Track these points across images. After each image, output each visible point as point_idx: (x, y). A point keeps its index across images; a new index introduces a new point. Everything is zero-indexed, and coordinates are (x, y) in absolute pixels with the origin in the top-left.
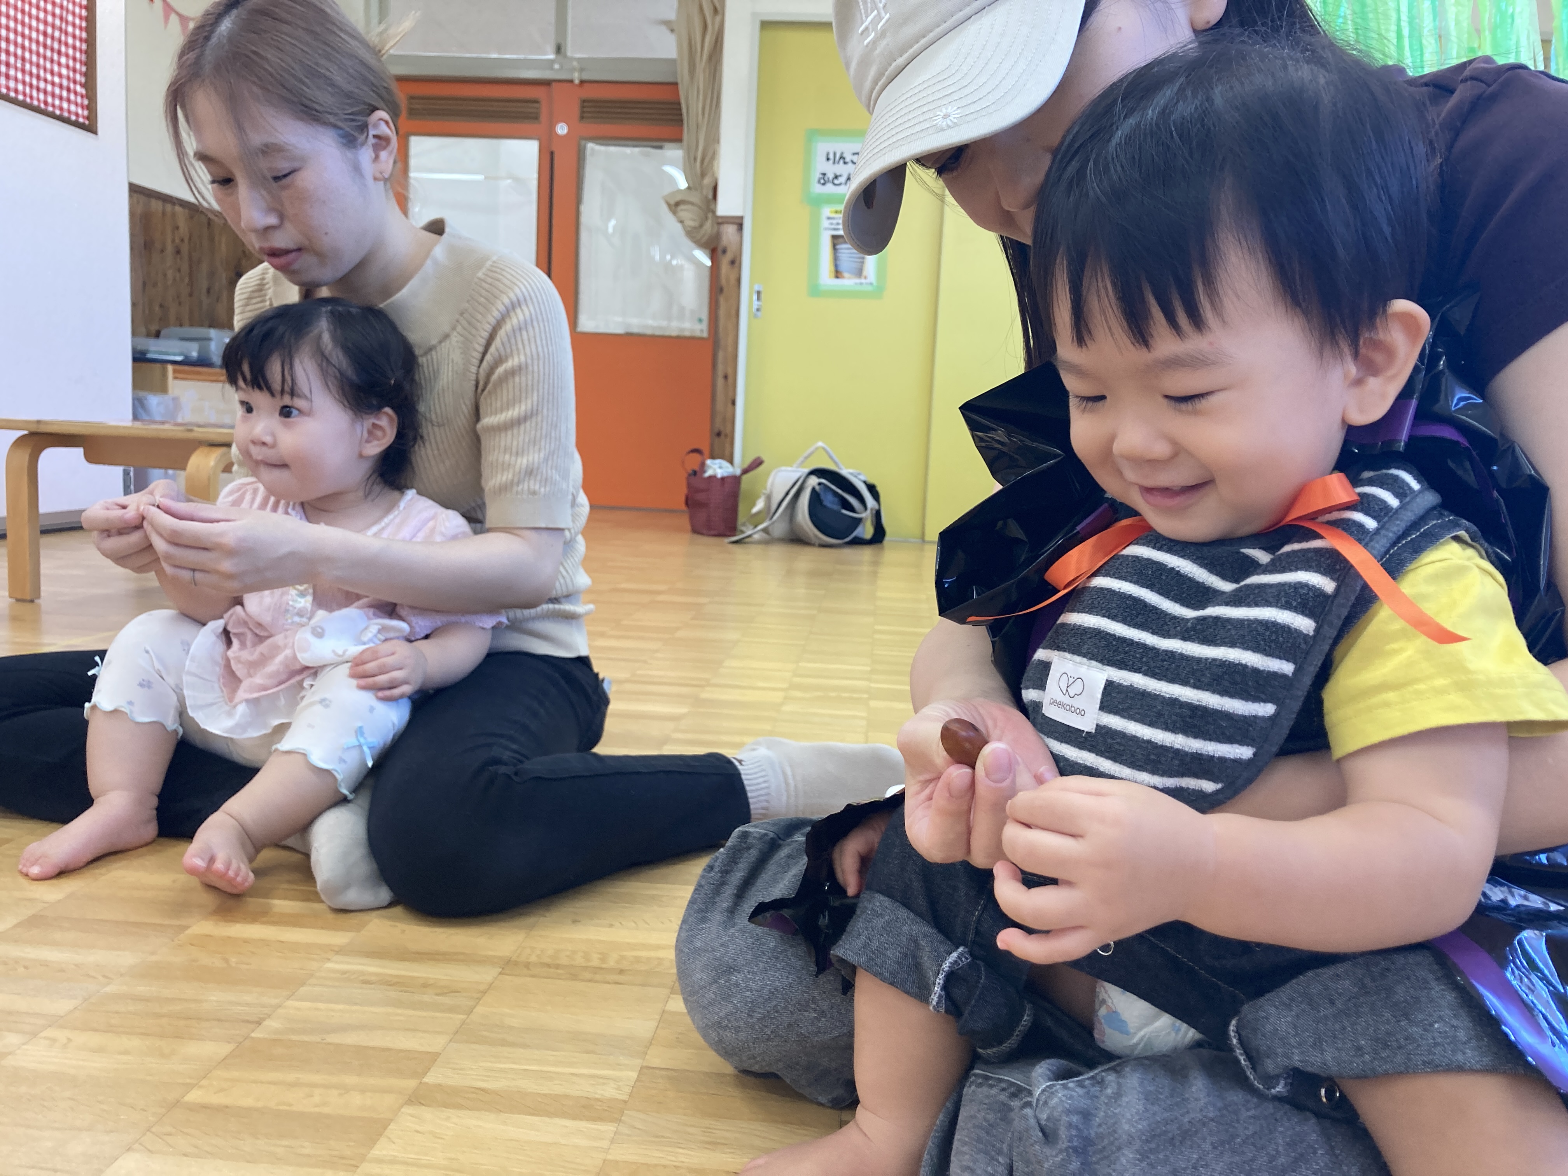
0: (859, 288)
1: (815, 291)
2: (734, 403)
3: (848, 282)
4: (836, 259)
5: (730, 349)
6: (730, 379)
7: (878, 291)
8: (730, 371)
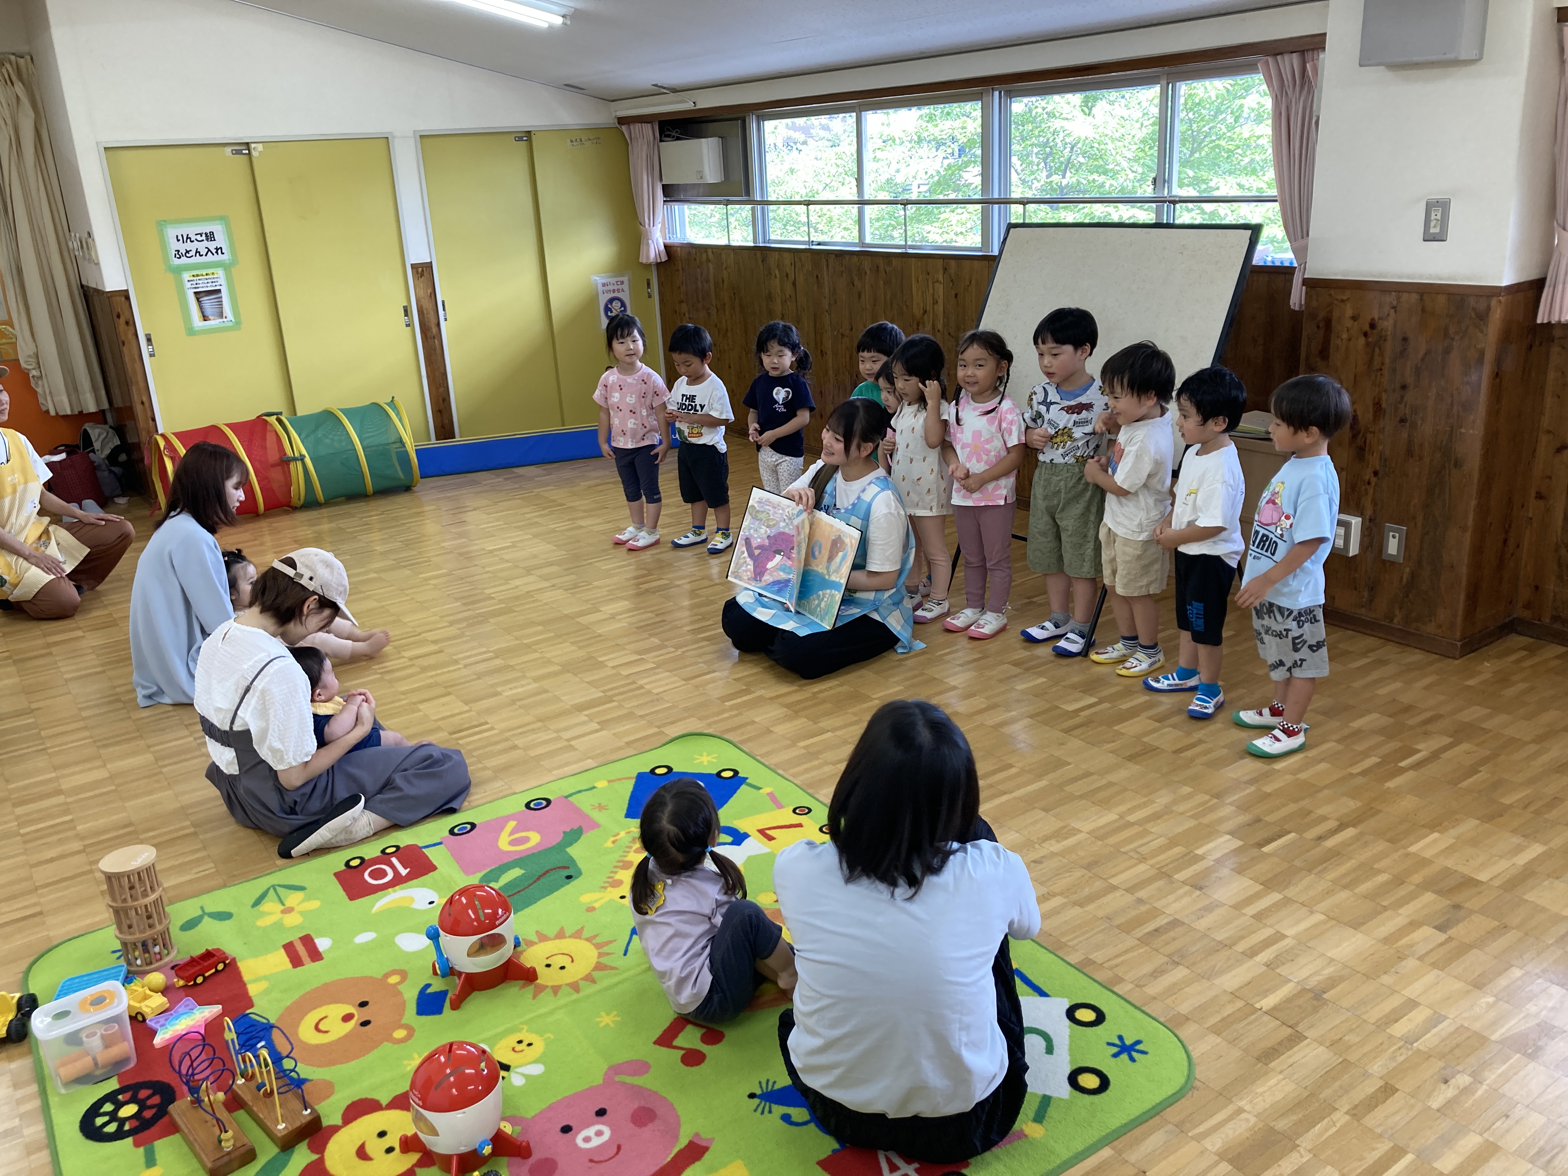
0: (222, 325)
1: (191, 331)
3: (214, 323)
4: (201, 308)
5: (142, 384)
6: (147, 404)
7: (238, 324)
8: (145, 399)
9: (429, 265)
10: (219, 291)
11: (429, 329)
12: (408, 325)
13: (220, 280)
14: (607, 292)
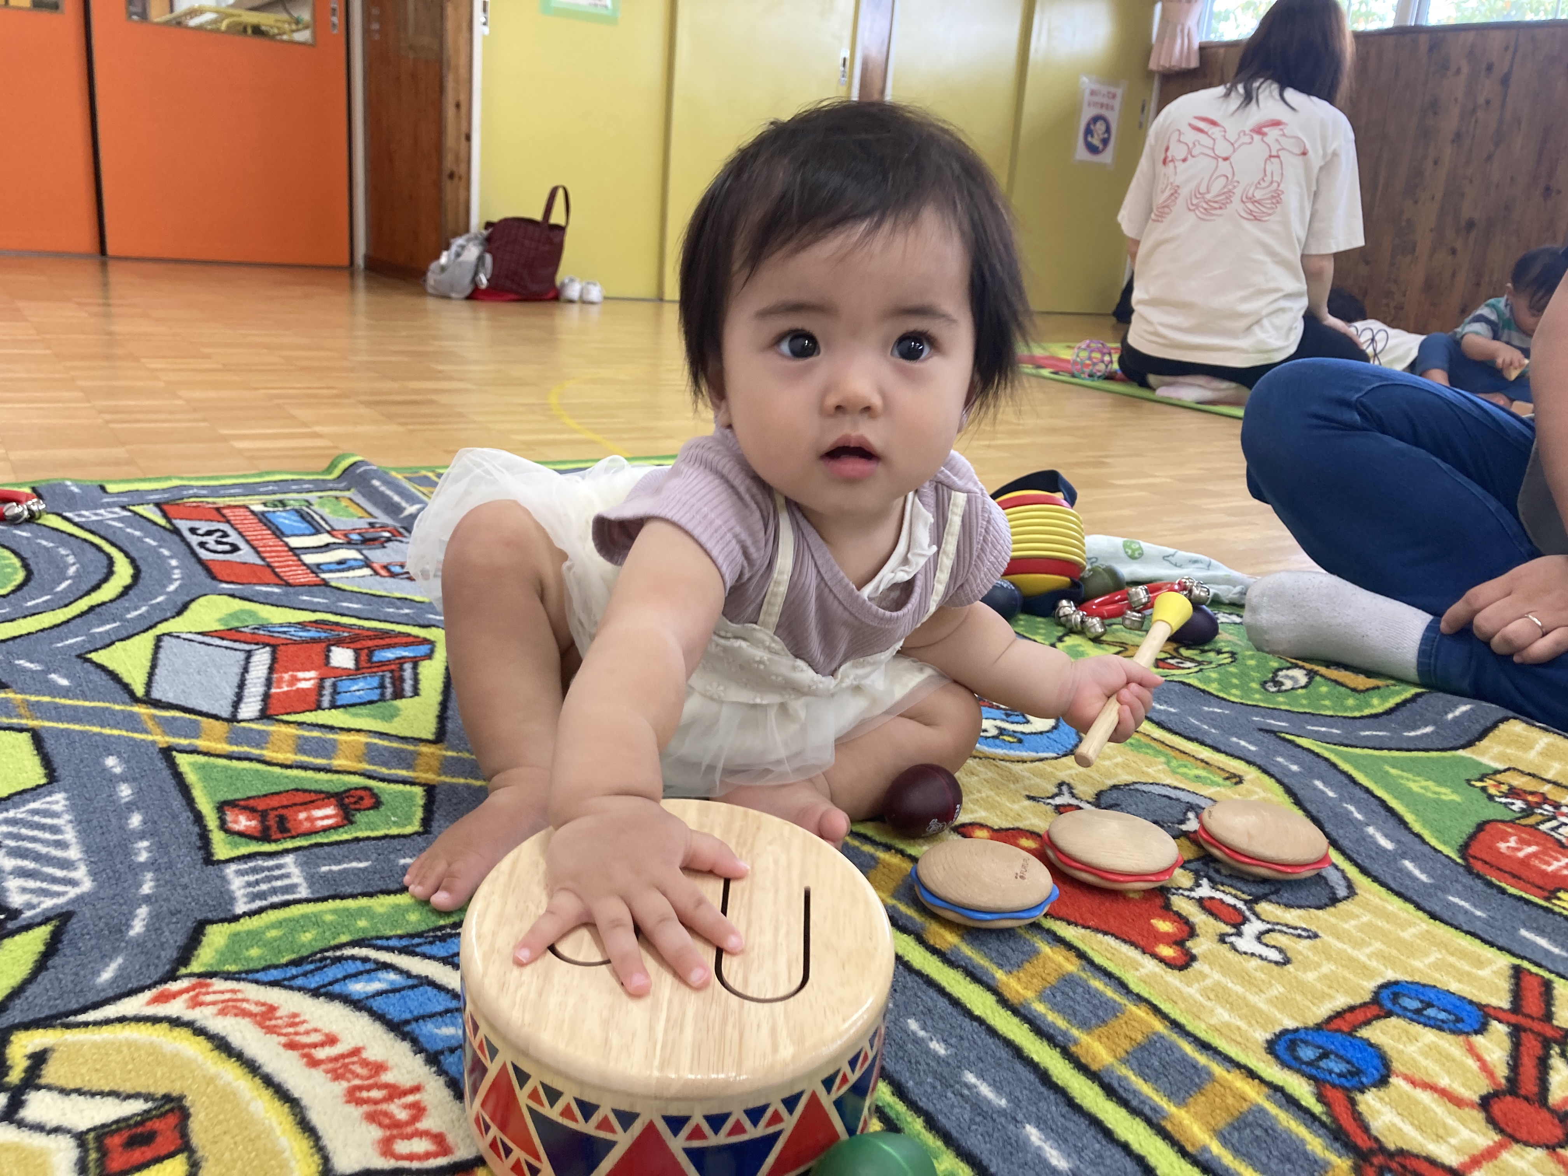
0: (593, 10)
1: (547, 7)
2: (468, 138)
5: (463, 71)
6: (464, 109)
7: (613, 17)
8: (463, 98)
14: (1095, 104)
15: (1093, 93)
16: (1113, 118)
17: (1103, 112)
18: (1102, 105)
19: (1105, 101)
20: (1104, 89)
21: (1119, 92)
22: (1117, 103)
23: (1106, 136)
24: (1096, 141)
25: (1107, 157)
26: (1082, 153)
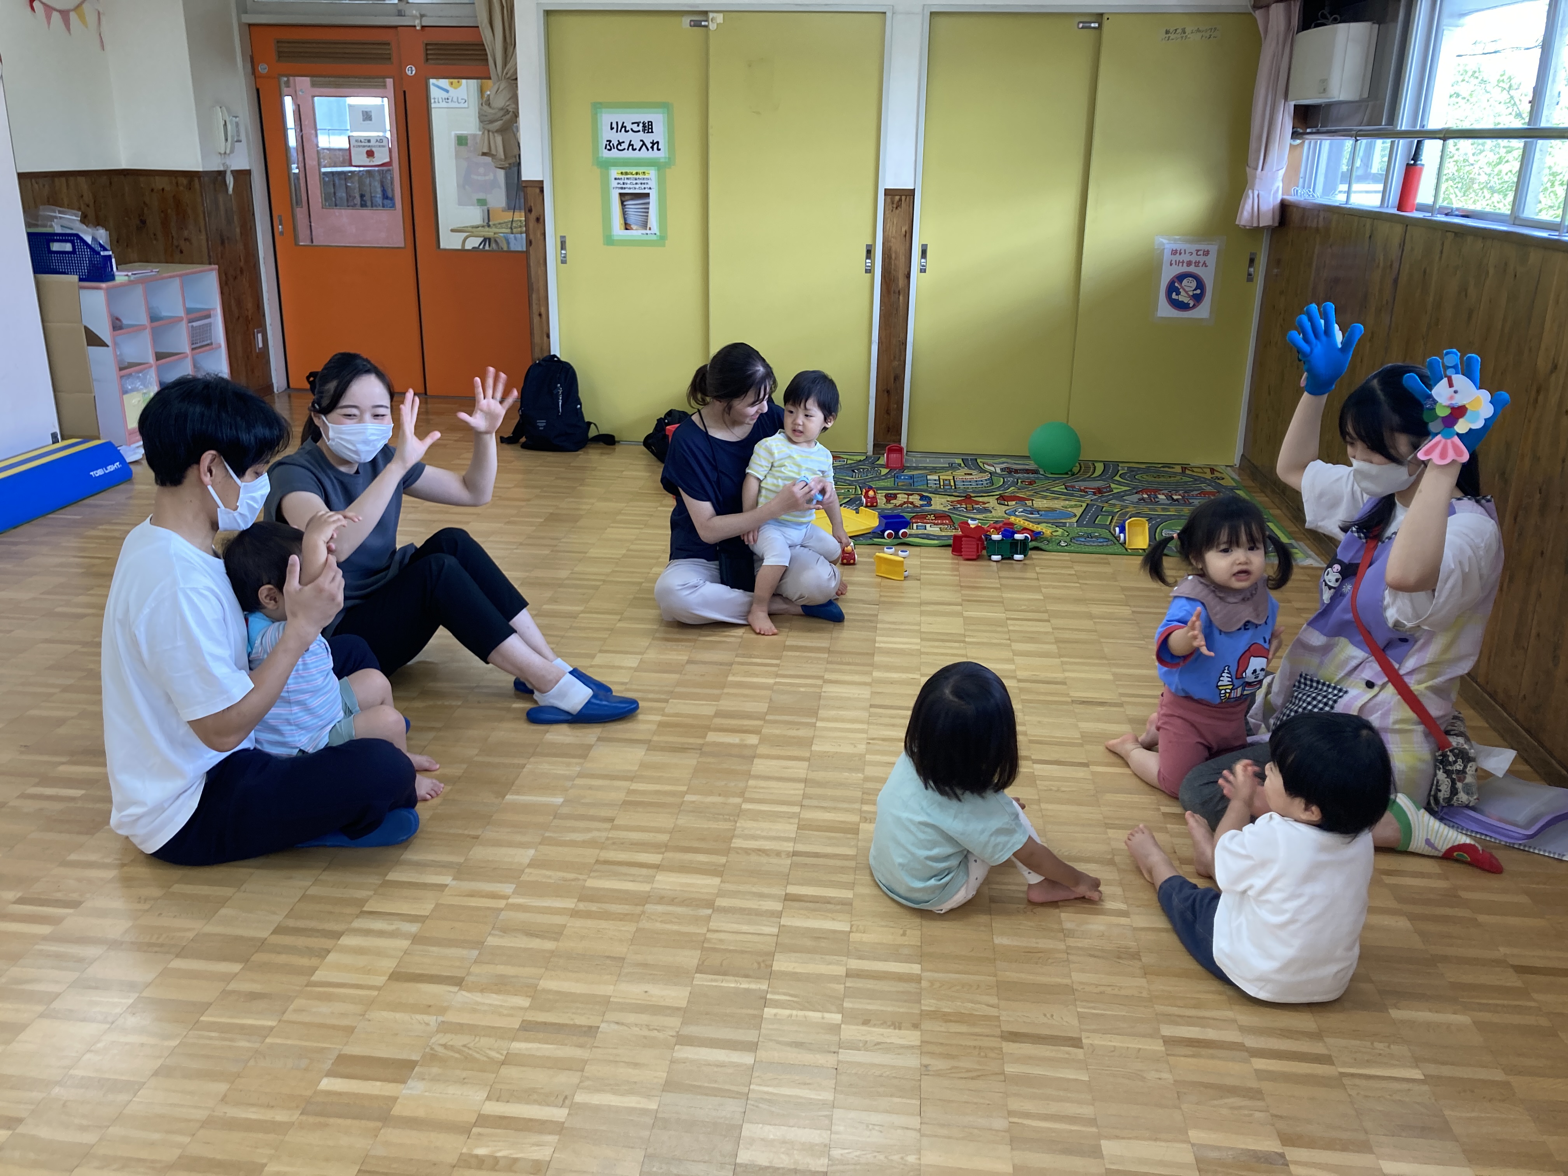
0: (645, 238)
1: (609, 240)
2: (548, 336)
3: (636, 233)
4: (624, 213)
5: (542, 292)
6: (544, 316)
7: (662, 238)
8: (543, 310)
9: (911, 193)
10: (647, 195)
11: (895, 280)
12: (867, 271)
13: (651, 181)
14: (1178, 263)
15: (1174, 252)
16: (1208, 275)
17: (1192, 269)
18: (1189, 264)
19: (1194, 258)
20: (1193, 247)
21: (1213, 248)
22: (1211, 260)
23: (1198, 291)
24: (1183, 298)
25: (1203, 311)
26: (1165, 310)
